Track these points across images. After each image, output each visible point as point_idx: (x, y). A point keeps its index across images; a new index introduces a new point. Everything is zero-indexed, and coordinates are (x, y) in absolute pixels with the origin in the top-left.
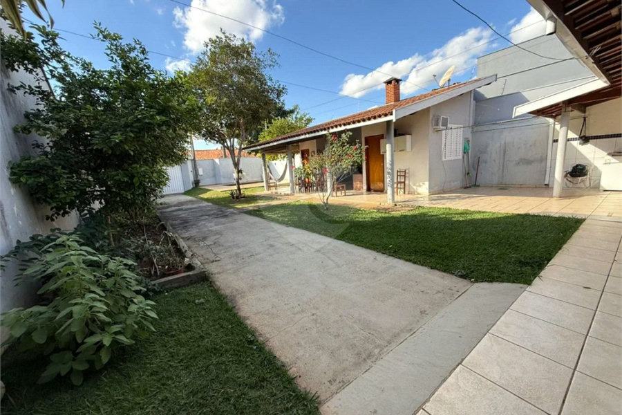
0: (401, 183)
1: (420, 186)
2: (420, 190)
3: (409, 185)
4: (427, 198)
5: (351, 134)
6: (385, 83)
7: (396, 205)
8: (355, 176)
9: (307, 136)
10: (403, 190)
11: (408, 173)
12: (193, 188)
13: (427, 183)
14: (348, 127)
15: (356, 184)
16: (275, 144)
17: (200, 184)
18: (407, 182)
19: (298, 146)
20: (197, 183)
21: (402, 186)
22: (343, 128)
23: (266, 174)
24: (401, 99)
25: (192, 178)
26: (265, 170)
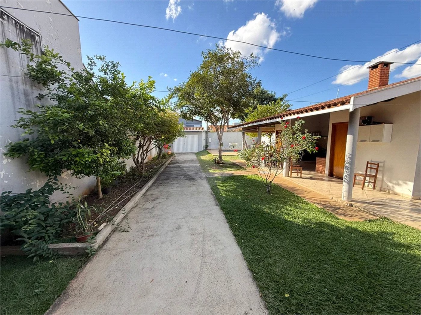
0: (371, 176)
1: (398, 184)
2: (397, 189)
3: (383, 180)
4: (407, 205)
5: (303, 122)
6: (369, 68)
7: (351, 205)
8: (318, 159)
9: (268, 121)
10: (372, 185)
11: (384, 167)
12: (204, 150)
13: (411, 185)
14: (301, 115)
15: (319, 166)
16: (247, 126)
17: (208, 148)
18: (379, 176)
19: (274, 127)
20: (206, 147)
21: (372, 180)
22: (296, 116)
23: (244, 147)
24: (389, 84)
25: (204, 144)
26: (244, 144)
